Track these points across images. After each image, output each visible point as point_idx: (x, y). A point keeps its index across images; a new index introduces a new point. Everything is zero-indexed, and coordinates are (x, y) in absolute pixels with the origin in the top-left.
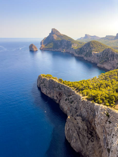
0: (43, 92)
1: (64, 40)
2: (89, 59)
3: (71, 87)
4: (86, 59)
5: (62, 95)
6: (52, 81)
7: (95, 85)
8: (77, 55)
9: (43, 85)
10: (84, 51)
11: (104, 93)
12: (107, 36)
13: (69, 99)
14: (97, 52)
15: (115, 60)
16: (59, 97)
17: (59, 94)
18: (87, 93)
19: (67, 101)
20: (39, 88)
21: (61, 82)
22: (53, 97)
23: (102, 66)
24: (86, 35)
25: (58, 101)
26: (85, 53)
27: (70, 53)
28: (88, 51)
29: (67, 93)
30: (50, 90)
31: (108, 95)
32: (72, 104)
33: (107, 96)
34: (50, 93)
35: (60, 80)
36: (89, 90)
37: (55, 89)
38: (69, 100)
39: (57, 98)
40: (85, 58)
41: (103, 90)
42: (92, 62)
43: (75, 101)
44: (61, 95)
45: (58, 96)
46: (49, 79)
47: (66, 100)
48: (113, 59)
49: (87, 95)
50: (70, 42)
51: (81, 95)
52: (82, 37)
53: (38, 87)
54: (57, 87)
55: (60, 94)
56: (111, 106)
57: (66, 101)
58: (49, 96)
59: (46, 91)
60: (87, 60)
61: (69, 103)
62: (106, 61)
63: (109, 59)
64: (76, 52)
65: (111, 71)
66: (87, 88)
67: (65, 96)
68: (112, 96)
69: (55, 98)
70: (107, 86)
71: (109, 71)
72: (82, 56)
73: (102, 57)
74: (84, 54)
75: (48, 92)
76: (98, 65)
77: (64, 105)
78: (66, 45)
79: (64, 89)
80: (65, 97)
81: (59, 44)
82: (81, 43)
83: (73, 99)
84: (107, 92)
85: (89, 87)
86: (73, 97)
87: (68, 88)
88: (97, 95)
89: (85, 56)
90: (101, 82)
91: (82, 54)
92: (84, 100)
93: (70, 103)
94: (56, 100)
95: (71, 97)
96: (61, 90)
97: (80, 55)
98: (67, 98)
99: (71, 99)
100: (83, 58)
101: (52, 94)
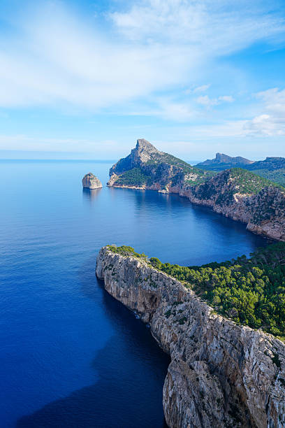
0: (110, 291)
2: (227, 210)
3: (181, 279)
4: (219, 211)
5: (159, 300)
6: (134, 262)
8: (197, 201)
9: (110, 272)
10: (215, 192)
12: (267, 158)
13: (174, 311)
14: (244, 196)
16: (149, 306)
17: (151, 299)
19: (172, 316)
22: (136, 304)
23: (260, 229)
24: (218, 155)
25: (148, 315)
26: (217, 196)
27: (181, 194)
28: (223, 192)
29: (170, 297)
30: (129, 287)
32: (184, 327)
34: (126, 295)
35: (154, 262)
37: (139, 284)
38: (175, 315)
39: (145, 307)
40: (218, 209)
42: (235, 218)
43: (192, 316)
44: (156, 301)
45: (147, 302)
46: (125, 258)
47: (168, 314)
50: (179, 169)
53: (97, 277)
54: (145, 280)
55: (153, 296)
57: (167, 317)
58: (125, 301)
59: (117, 289)
60: (221, 214)
61: (174, 322)
62: (268, 217)
63: (277, 212)
64: (194, 193)
67: (165, 304)
69: (142, 309)
72: (210, 202)
73: (257, 208)
74: (214, 198)
75: (122, 291)
76: (250, 226)
77: (162, 327)
79: (165, 285)
80: (165, 306)
83: (186, 312)
86: (186, 306)
87: (174, 283)
89: (217, 203)
91: (209, 198)
93: (178, 323)
94: (143, 314)
95: (180, 307)
96: (155, 286)
97: (204, 202)
98: (169, 307)
99: (181, 311)
100: (212, 208)
101: (132, 299)
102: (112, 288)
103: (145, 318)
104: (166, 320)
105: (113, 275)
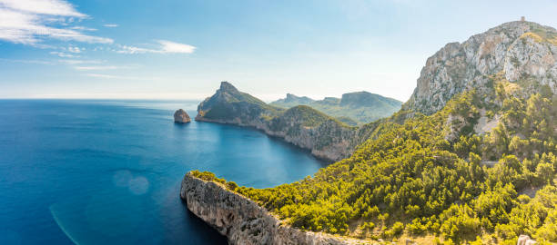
0: (191, 209)
1: (245, 102)
2: (295, 140)
3: (255, 199)
4: (289, 141)
5: (235, 218)
6: (214, 185)
7: (307, 192)
8: (271, 133)
9: (192, 194)
10: (286, 126)
11: (325, 209)
13: (249, 226)
14: (309, 128)
15: (344, 141)
16: (227, 223)
17: (229, 217)
18: (291, 212)
19: (246, 230)
20: (184, 201)
21: (233, 189)
22: (215, 220)
23: (321, 154)
24: (288, 95)
25: (225, 229)
26: (287, 129)
27: (258, 127)
28: (292, 125)
29: (245, 214)
30: (209, 206)
31: (333, 211)
32: (258, 238)
33: (332, 214)
34: (206, 213)
35: (232, 186)
36: (293, 206)
37: (218, 204)
38: (249, 228)
39: (224, 223)
40: (288, 139)
41: (323, 202)
42: (302, 146)
43: (264, 229)
44: (233, 218)
45: (225, 219)
46: (206, 182)
47: (243, 229)
48: (340, 139)
49: (290, 216)
50: (256, 106)
51: (277, 217)
52: (281, 100)
53: (181, 198)
54: (224, 201)
55: (231, 215)
56: (342, 234)
57: (243, 231)
58: (205, 218)
59: (198, 208)
60: (291, 143)
61: (250, 234)
62: (327, 144)
63: (334, 140)
64: (269, 126)
65: (337, 163)
66: (290, 201)
67: (241, 220)
68: (340, 212)
69: (220, 224)
70: (330, 194)
71: (333, 162)
72: (282, 134)
73: (319, 137)
74: (285, 130)
75: (202, 209)
76: (315, 152)
77: (238, 238)
78: (249, 112)
79: (240, 205)
80: (241, 221)
81: (234, 109)
82: (279, 110)
83: (259, 226)
84: (332, 206)
85: (293, 198)
86: (260, 222)
87: (248, 203)
88: (311, 214)
89: (288, 134)
90: (318, 185)
92: (283, 226)
93: (252, 235)
94: (221, 229)
95: (255, 222)
96: (232, 206)
97: (277, 133)
98: (245, 223)
99: (255, 226)
100: (283, 138)
101: (212, 216)
102: (194, 207)
103: (223, 232)
104: (241, 233)
105: (195, 196)
